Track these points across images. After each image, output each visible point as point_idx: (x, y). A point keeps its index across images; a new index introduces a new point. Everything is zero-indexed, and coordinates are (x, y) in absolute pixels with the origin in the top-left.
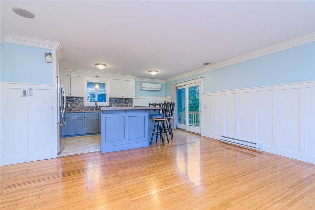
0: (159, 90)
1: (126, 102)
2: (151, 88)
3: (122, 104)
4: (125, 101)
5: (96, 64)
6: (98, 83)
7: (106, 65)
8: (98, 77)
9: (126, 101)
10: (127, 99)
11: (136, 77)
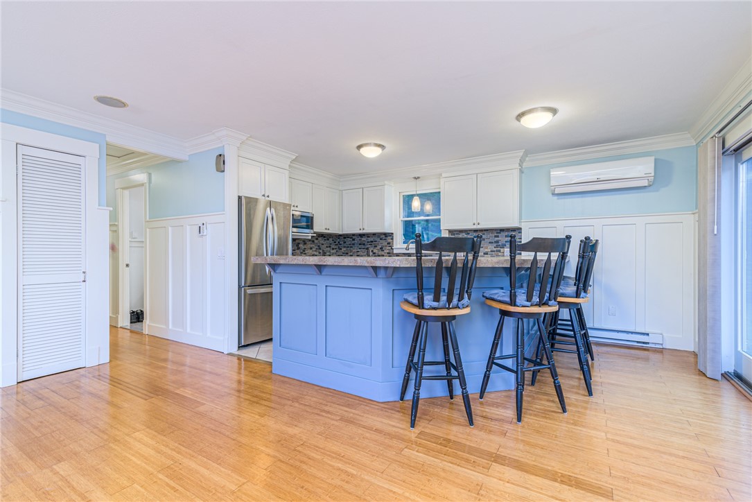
0: (645, 183)
1: (497, 242)
2: (598, 181)
3: (487, 248)
4: (496, 239)
5: (359, 147)
6: (418, 195)
7: (382, 147)
8: (418, 178)
9: (498, 237)
10: (502, 230)
11: (521, 153)
